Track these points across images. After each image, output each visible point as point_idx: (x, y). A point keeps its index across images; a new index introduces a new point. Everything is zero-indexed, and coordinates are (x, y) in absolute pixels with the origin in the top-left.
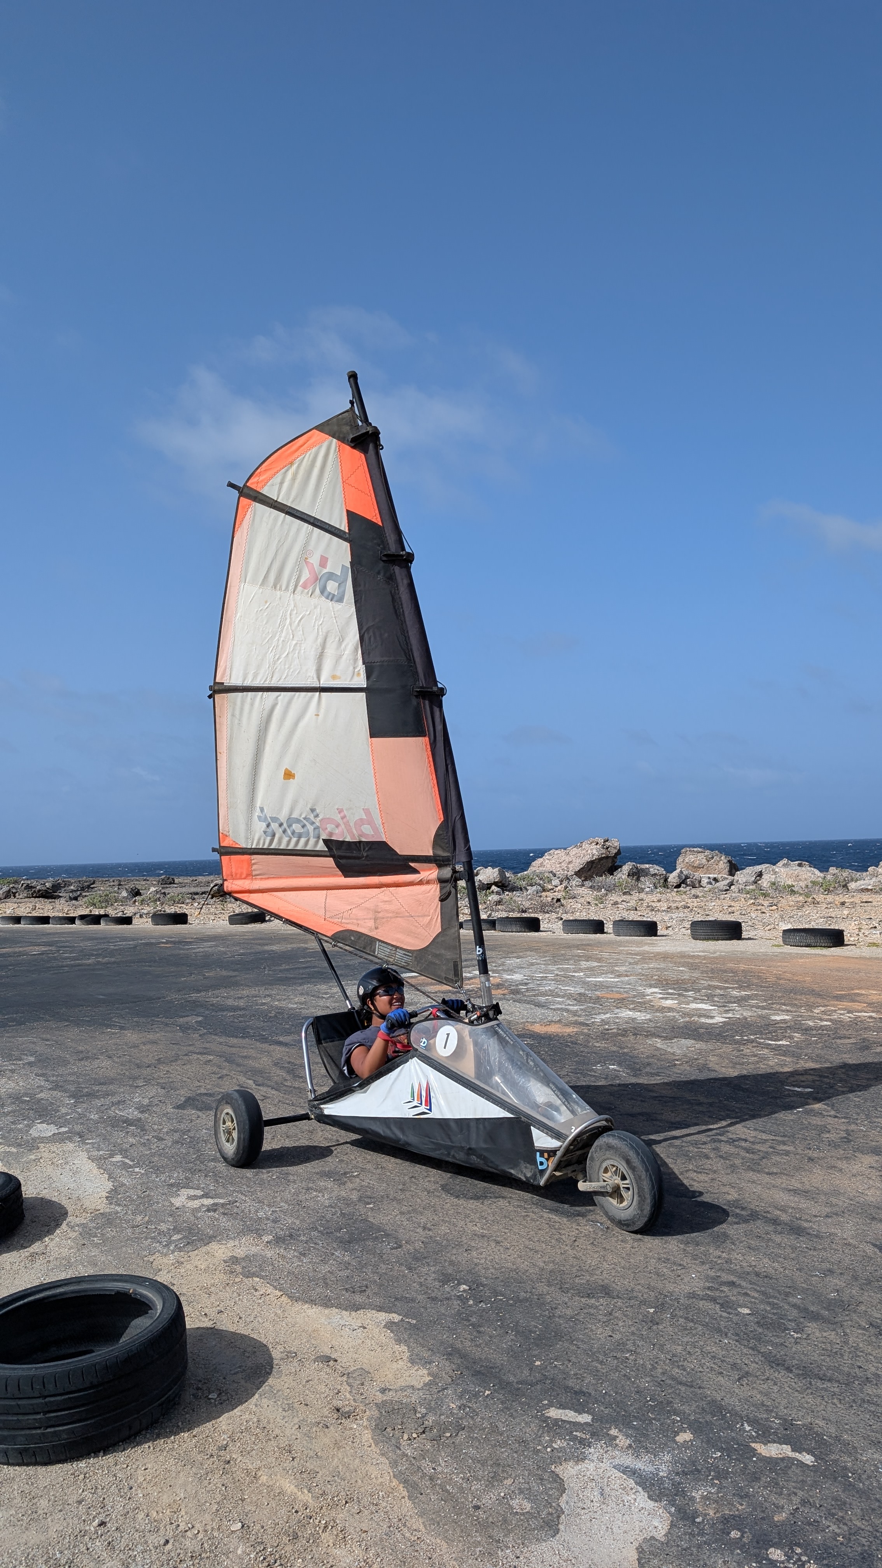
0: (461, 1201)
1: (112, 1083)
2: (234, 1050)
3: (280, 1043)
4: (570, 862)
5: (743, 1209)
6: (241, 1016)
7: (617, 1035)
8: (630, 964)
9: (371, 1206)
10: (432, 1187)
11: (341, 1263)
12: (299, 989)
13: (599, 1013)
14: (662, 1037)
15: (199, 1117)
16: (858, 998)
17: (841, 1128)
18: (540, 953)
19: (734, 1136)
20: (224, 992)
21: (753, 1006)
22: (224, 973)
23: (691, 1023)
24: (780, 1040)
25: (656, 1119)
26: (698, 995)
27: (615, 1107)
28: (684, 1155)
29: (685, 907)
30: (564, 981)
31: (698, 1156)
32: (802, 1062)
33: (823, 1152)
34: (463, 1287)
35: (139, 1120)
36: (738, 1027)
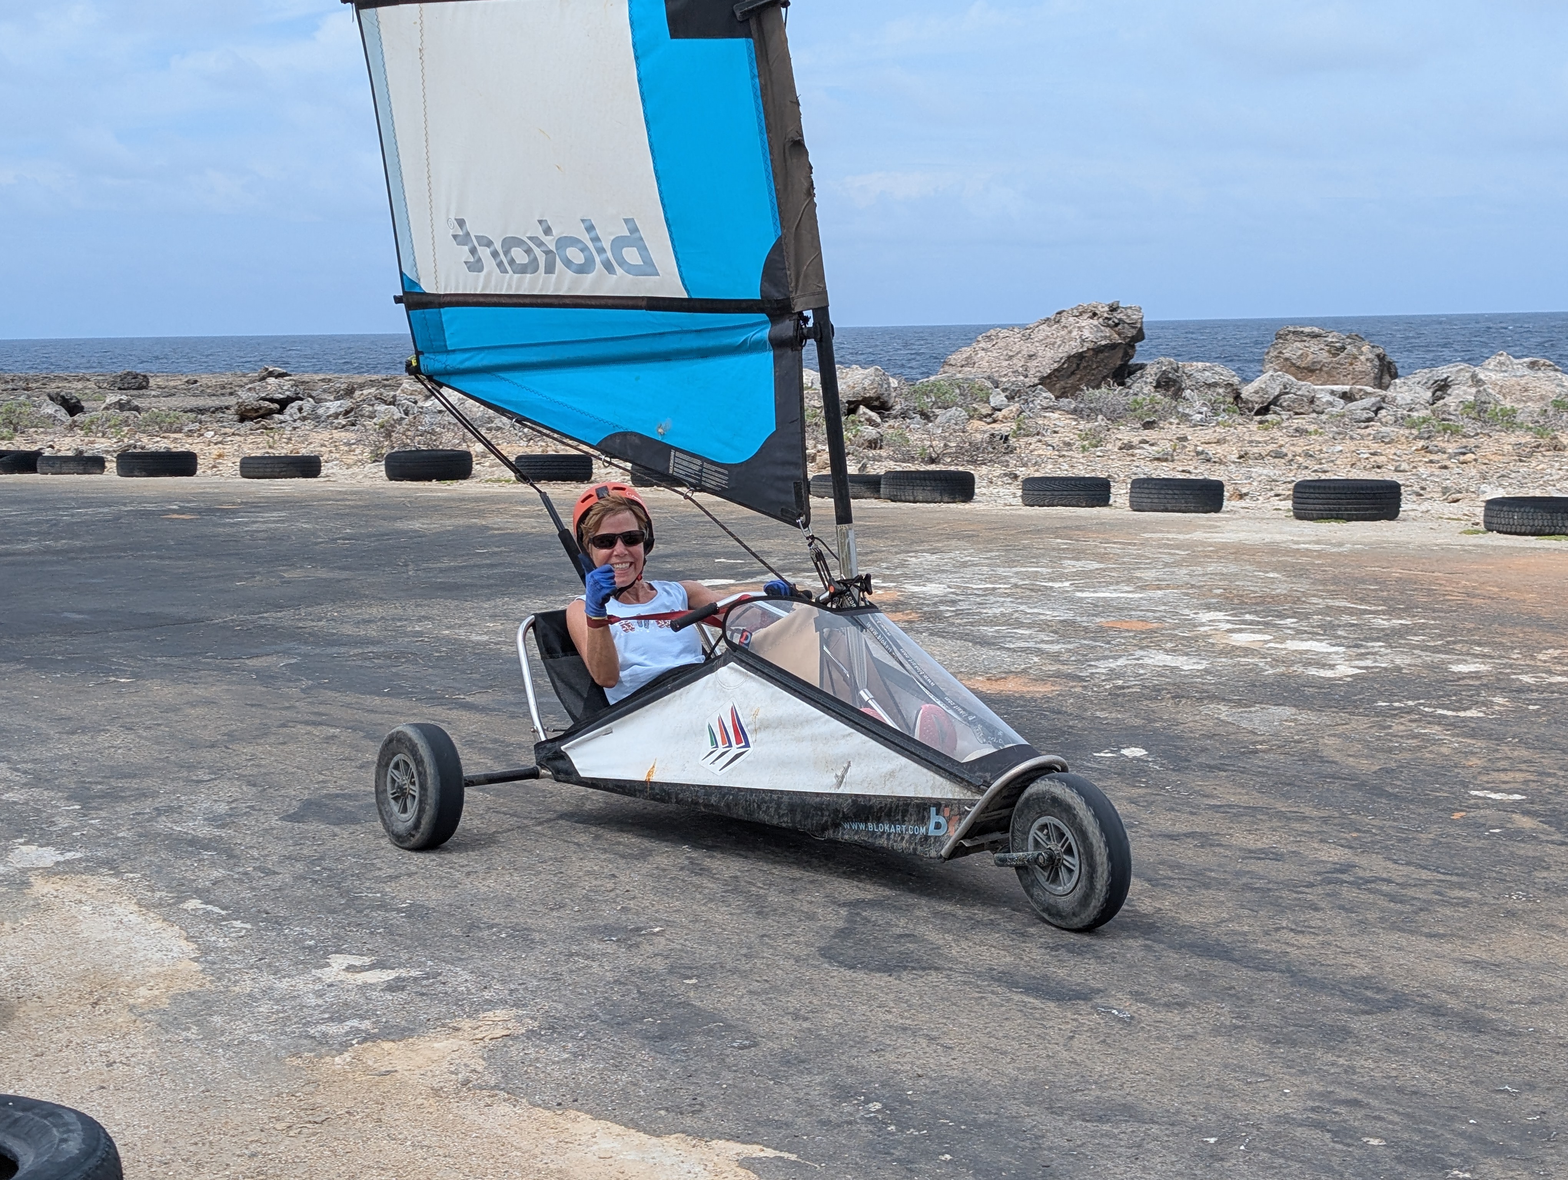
0: (860, 975)
1: (148, 775)
4: (1029, 357)
5: (1379, 990)
6: (377, 656)
7: (1140, 697)
8: (1166, 565)
9: (694, 981)
10: (801, 951)
11: (650, 1070)
13: (1106, 658)
14: (1230, 701)
15: (334, 835)
18: (979, 543)
19: (1368, 874)
20: (331, 610)
21: (1415, 647)
23: (1288, 676)
24: (1465, 710)
25: (1218, 845)
26: (1304, 625)
27: (1141, 823)
28: (1271, 904)
29: (1279, 455)
30: (1030, 597)
31: (1297, 906)
32: (1506, 749)
33: (1534, 901)
34: (876, 1106)
35: (219, 840)
36: (1382, 686)
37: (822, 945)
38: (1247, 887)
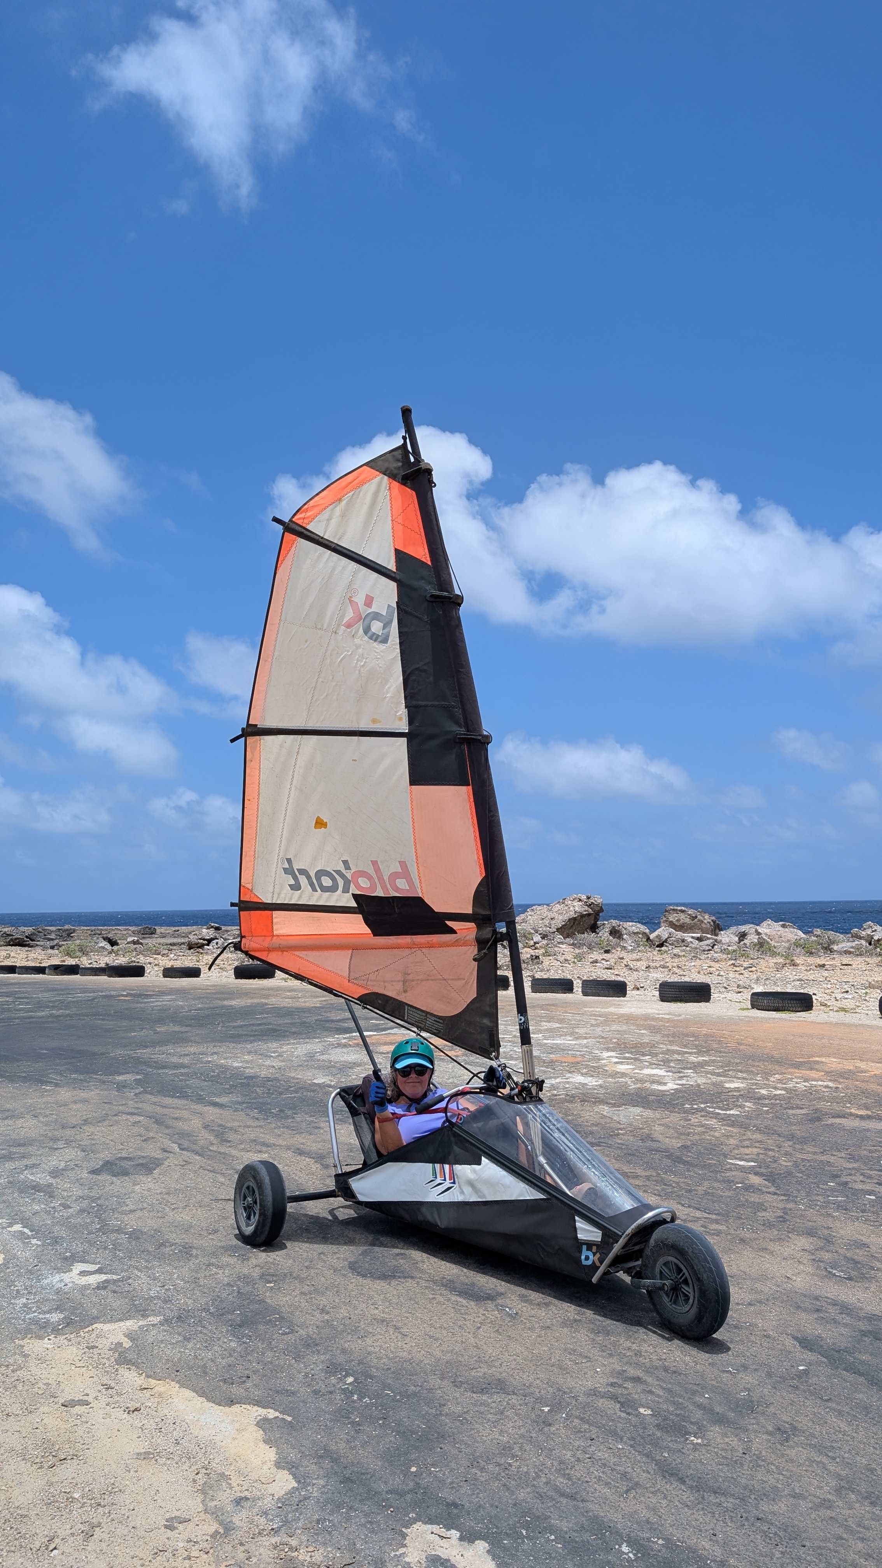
0: (367, 1281)
1: (31, 1145)
2: (166, 1111)
3: (215, 1104)
4: (552, 919)
6: (182, 1074)
7: (566, 1101)
8: (592, 1025)
9: (272, 1285)
10: (339, 1264)
11: (226, 1350)
12: (249, 1047)
13: (551, 1078)
14: (610, 1103)
15: (112, 1183)
16: (817, 1067)
17: (779, 1206)
20: (170, 1049)
21: (708, 1073)
22: (177, 1028)
23: (642, 1089)
24: (730, 1110)
26: (654, 1060)
29: (664, 967)
32: (749, 1133)
33: (757, 1232)
34: (350, 1380)
35: (50, 1185)
36: (689, 1095)
37: (352, 1260)
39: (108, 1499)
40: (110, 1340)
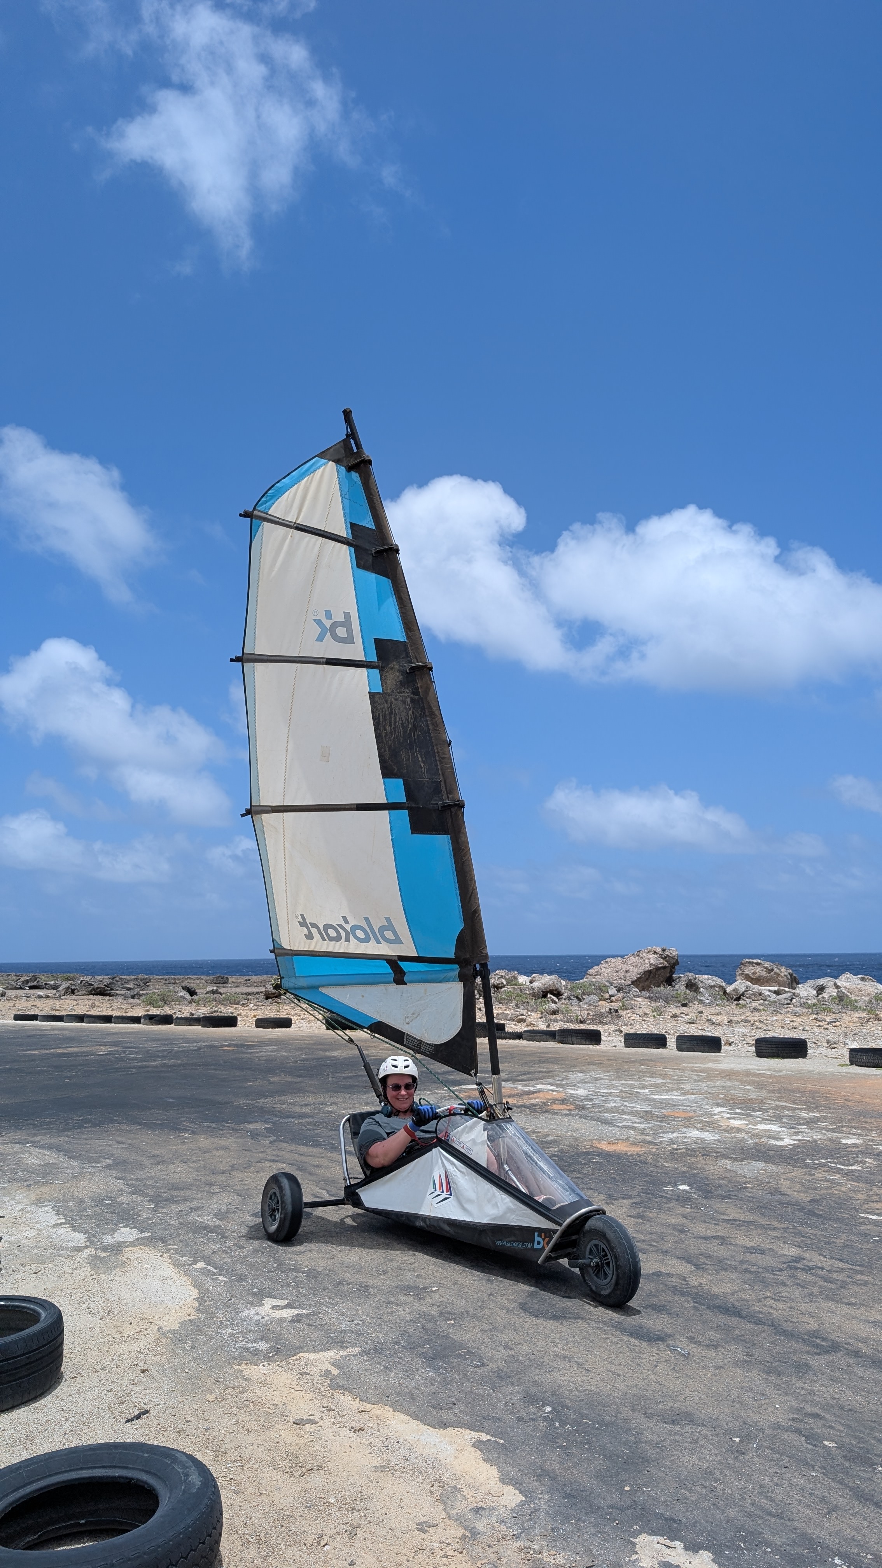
0: (541, 1321)
1: (189, 1189)
2: (305, 1159)
4: (626, 971)
5: (824, 1339)
6: (309, 1124)
7: (687, 1155)
8: (696, 1081)
9: (453, 1322)
10: (511, 1305)
13: (668, 1132)
14: (732, 1158)
18: (603, 1067)
19: (810, 1264)
20: (289, 1099)
21: (822, 1129)
22: (289, 1079)
23: (760, 1144)
24: (854, 1165)
25: (730, 1244)
26: (766, 1116)
27: (689, 1230)
28: (761, 1282)
29: (746, 1021)
30: (629, 1097)
31: (774, 1283)
32: (876, 1189)
34: (548, 1409)
35: (219, 1227)
36: (808, 1151)
37: (521, 1301)
38: (747, 1271)
39: (360, 1505)
40: (319, 1368)
